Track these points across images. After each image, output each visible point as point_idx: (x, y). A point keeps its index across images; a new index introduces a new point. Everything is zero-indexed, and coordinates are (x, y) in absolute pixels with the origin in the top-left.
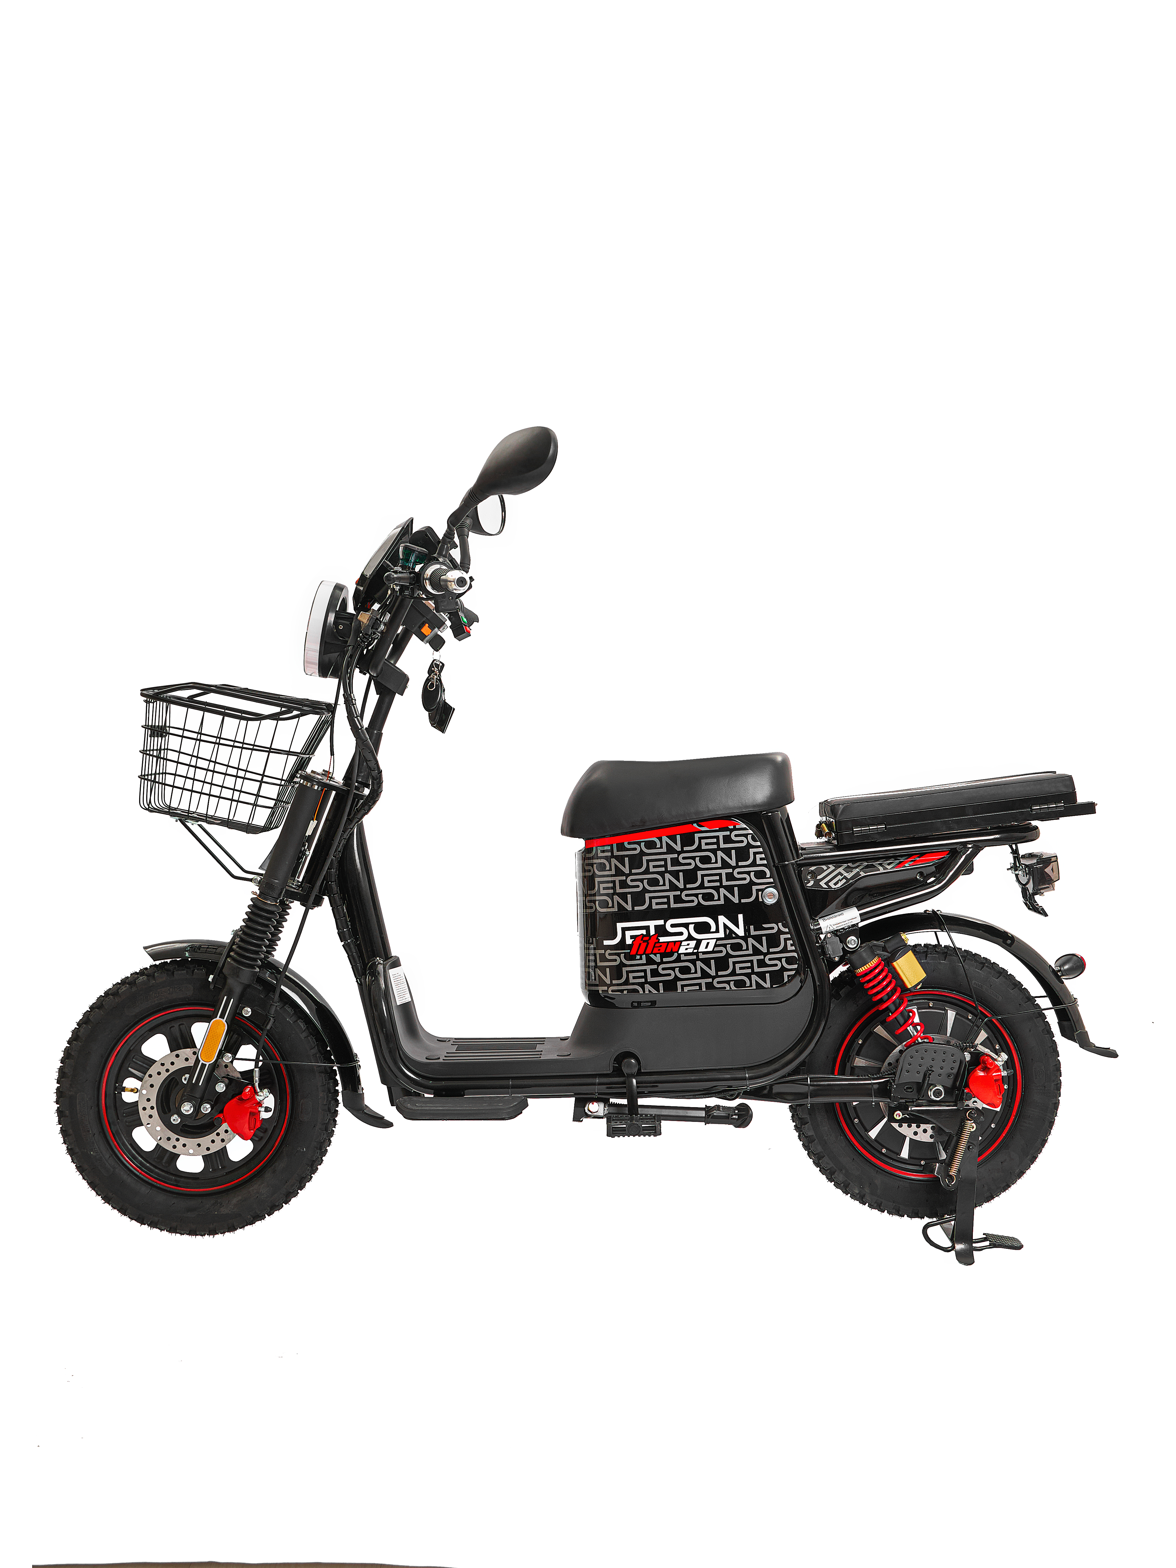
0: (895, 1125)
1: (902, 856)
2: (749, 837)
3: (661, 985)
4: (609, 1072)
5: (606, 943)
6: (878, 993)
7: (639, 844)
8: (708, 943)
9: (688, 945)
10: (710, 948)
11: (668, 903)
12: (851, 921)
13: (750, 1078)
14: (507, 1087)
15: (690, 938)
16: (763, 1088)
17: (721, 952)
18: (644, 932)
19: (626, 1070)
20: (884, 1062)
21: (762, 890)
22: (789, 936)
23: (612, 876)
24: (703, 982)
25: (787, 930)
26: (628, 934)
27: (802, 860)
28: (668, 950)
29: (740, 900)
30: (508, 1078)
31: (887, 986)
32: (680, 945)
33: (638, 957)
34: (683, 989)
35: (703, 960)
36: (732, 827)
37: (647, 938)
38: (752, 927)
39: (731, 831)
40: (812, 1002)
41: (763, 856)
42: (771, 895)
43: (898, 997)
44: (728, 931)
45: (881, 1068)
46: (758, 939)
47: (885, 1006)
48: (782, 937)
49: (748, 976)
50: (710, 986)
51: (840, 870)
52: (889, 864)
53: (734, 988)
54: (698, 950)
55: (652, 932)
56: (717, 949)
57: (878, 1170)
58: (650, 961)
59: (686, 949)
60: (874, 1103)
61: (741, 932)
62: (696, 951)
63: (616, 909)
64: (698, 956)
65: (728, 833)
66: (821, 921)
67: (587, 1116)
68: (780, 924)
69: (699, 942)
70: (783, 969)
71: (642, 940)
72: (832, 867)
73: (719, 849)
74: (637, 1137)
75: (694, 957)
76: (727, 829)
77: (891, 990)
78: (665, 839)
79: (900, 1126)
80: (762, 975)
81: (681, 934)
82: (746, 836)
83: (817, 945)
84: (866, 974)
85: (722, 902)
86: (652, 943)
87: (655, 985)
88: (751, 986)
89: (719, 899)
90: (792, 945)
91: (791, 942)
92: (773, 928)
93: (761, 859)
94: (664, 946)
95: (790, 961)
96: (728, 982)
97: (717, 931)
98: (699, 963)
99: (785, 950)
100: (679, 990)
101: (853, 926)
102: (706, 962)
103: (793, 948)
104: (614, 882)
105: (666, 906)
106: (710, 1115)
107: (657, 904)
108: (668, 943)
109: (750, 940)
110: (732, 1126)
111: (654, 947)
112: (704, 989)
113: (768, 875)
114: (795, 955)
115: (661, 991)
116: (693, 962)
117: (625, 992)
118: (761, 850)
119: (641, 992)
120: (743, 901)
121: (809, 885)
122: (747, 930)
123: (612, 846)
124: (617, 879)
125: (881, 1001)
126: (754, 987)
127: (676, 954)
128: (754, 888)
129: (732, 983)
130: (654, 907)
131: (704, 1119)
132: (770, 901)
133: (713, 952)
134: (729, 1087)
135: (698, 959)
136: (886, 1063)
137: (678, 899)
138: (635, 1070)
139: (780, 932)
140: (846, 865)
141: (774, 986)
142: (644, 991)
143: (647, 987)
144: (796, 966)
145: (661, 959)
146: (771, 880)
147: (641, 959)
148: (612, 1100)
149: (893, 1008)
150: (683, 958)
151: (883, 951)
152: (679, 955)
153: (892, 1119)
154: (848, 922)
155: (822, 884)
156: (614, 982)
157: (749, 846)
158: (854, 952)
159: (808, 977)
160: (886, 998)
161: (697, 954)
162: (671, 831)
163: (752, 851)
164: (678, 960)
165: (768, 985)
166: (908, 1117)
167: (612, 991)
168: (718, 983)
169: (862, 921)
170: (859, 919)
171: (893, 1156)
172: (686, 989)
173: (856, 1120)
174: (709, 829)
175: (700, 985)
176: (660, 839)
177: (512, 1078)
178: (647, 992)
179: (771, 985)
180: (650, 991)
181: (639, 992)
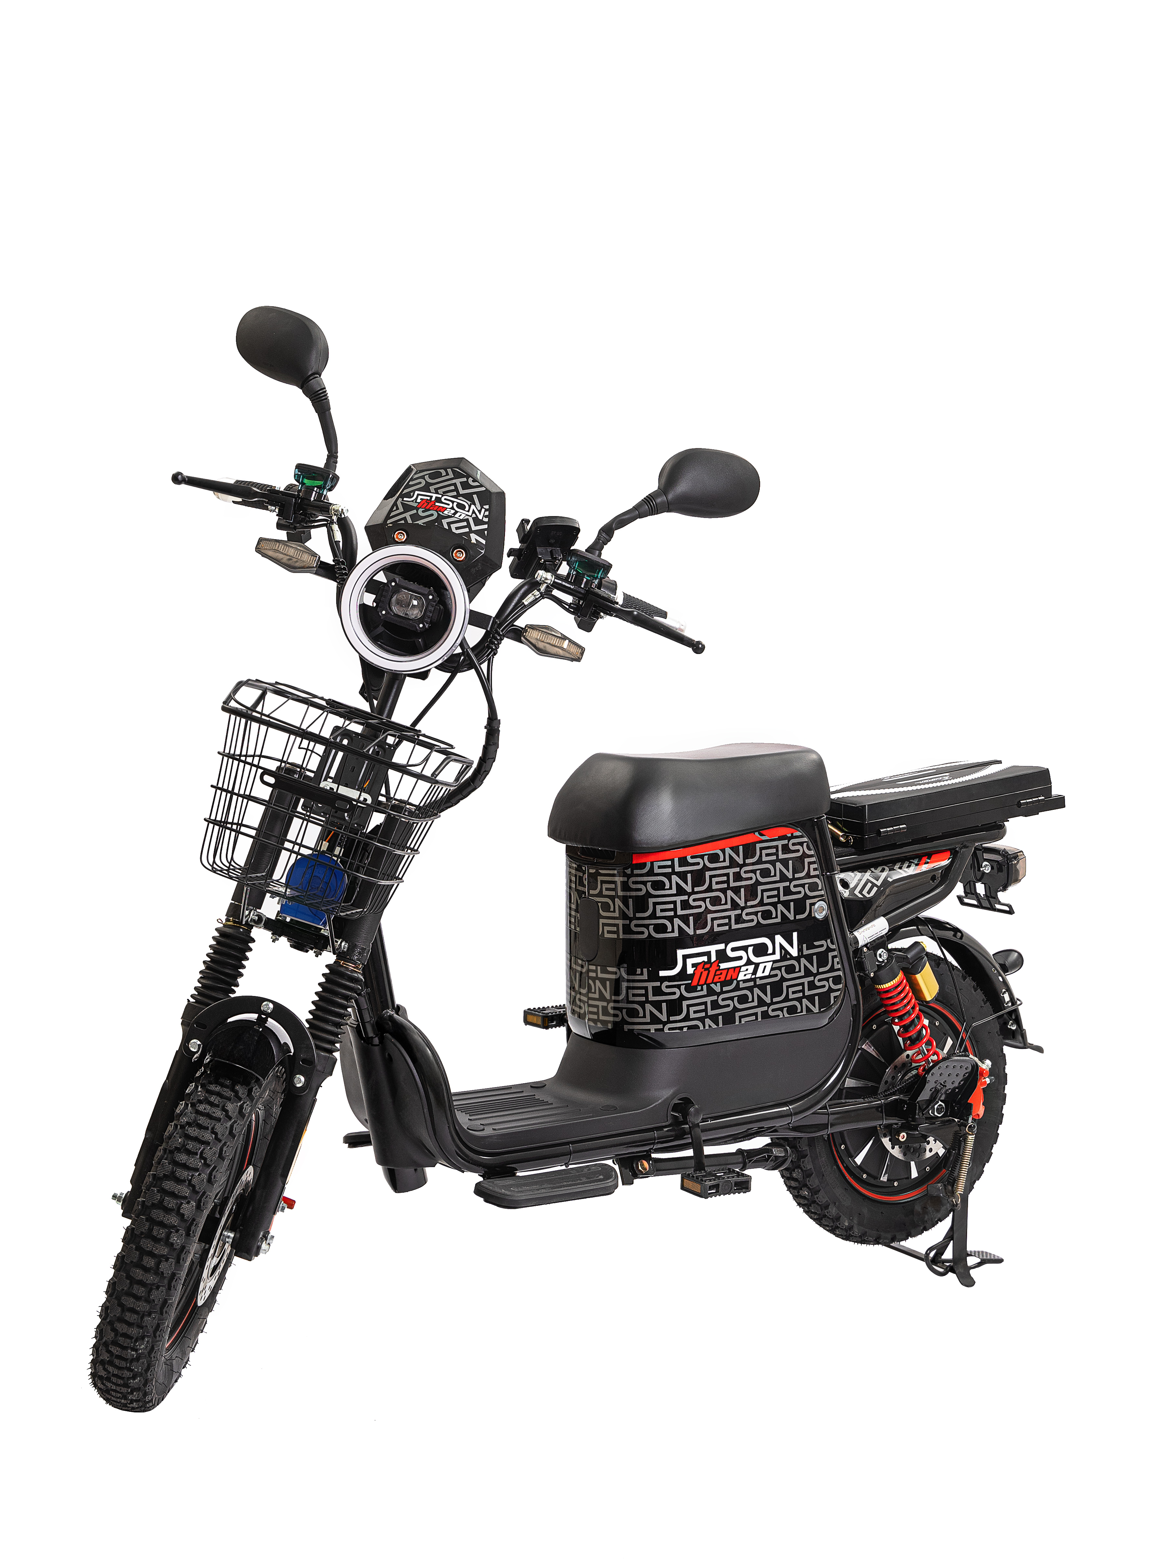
2: (805, 845)
3: (720, 1018)
4: (667, 1123)
7: (702, 857)
11: (729, 924)
12: (881, 932)
13: (795, 1114)
14: (569, 1153)
17: (776, 975)
22: (835, 953)
24: (759, 1010)
25: (834, 947)
29: (795, 917)
30: (568, 1143)
31: (910, 1000)
34: (740, 1021)
35: (760, 987)
36: (789, 835)
38: (805, 946)
39: (789, 839)
41: (816, 866)
42: (822, 910)
43: (920, 1009)
46: (809, 958)
48: (830, 955)
49: (800, 1000)
50: (765, 1015)
53: (786, 1015)
56: (773, 973)
58: (711, 992)
63: (676, 934)
64: (755, 983)
65: (786, 842)
66: (857, 934)
68: (828, 941)
70: (831, 990)
73: (777, 860)
75: (752, 984)
76: (785, 837)
77: (915, 1003)
78: (728, 851)
80: (811, 999)
82: (801, 844)
84: (892, 990)
85: (779, 919)
87: (715, 1019)
88: (802, 1011)
89: (776, 917)
90: (837, 963)
91: (837, 959)
92: (822, 946)
93: (815, 869)
95: (837, 980)
96: (781, 1009)
98: (756, 990)
99: (832, 969)
100: (737, 1023)
101: (883, 936)
102: (762, 988)
103: (838, 966)
104: (675, 903)
105: (727, 928)
107: (719, 925)
109: (803, 961)
111: (715, 975)
113: (819, 887)
114: (840, 973)
115: (721, 1025)
116: (751, 989)
117: (685, 1029)
118: (814, 859)
119: (702, 1028)
120: (798, 917)
123: (673, 861)
124: (678, 899)
126: (805, 1012)
127: (735, 982)
128: (808, 902)
129: (785, 1010)
130: (716, 929)
132: (820, 916)
133: (769, 976)
135: (755, 985)
137: (739, 918)
139: (829, 950)
141: (822, 1010)
142: (704, 1027)
143: (707, 1021)
144: (840, 986)
145: (721, 989)
146: (821, 892)
147: (702, 990)
150: (742, 985)
152: (738, 982)
154: (877, 933)
155: (857, 892)
156: (672, 1019)
157: (804, 855)
161: (754, 980)
162: (735, 842)
163: (807, 861)
165: (816, 1010)
167: (669, 1029)
168: (773, 1010)
172: (743, 1020)
173: (843, 1148)
174: (769, 838)
175: (756, 1014)
176: (723, 851)
177: (573, 1143)
178: (707, 1028)
179: (820, 1010)
180: (710, 1026)
181: (699, 1028)
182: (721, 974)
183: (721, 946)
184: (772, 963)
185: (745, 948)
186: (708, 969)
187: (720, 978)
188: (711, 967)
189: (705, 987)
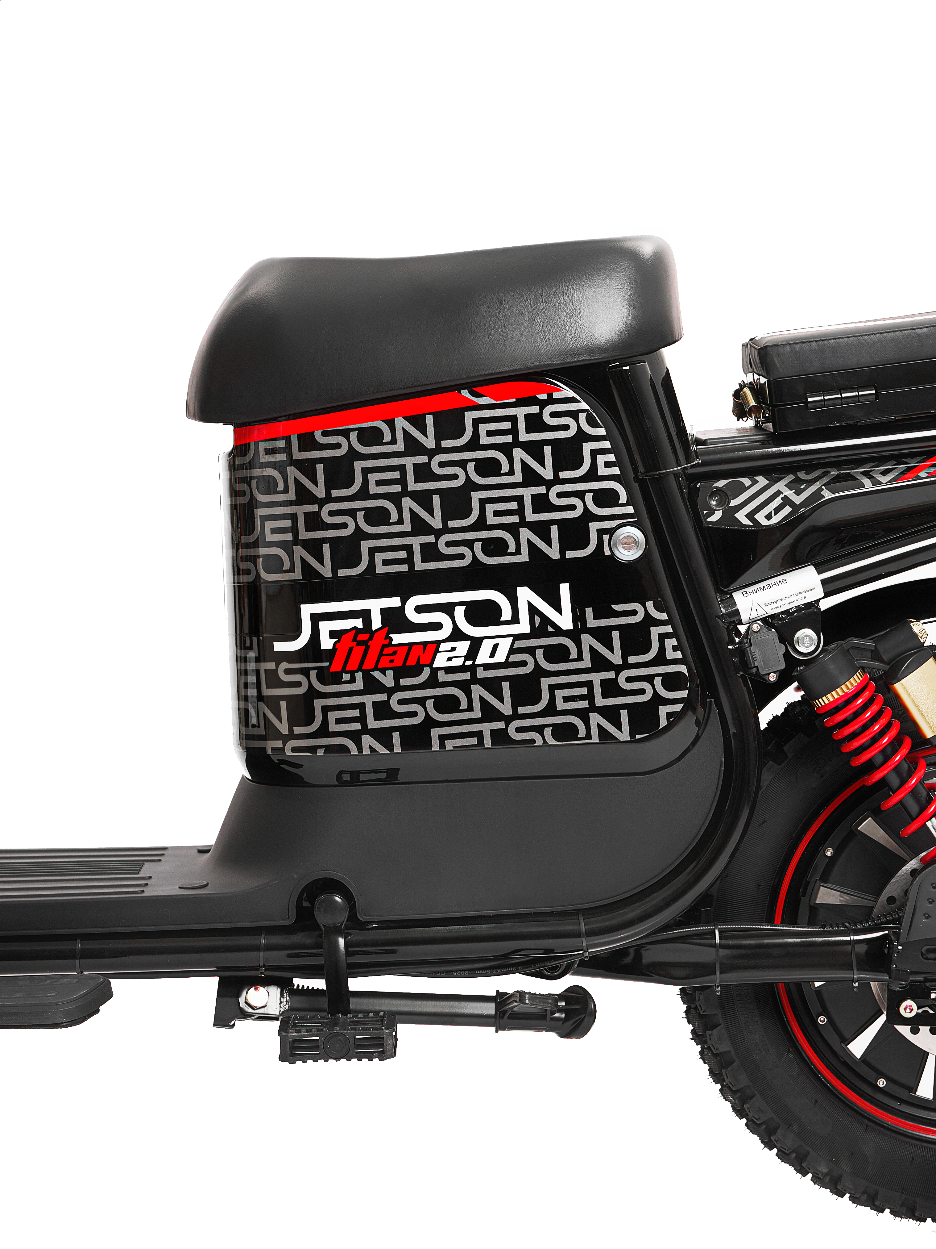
0: (904, 1030)
1: (912, 455)
2: (582, 417)
3: (396, 736)
4: (287, 923)
5: (280, 647)
6: (863, 749)
7: (346, 434)
8: (496, 646)
9: (453, 649)
10: (501, 657)
11: (410, 560)
12: (804, 594)
13: (590, 934)
14: (71, 955)
15: (457, 635)
16: (621, 952)
17: (524, 664)
18: (358, 623)
19: (323, 919)
20: (878, 894)
21: (611, 532)
22: (668, 629)
23: (291, 503)
24: (486, 728)
25: (664, 616)
26: (325, 627)
27: (698, 465)
28: (411, 662)
29: (562, 553)
30: (73, 937)
31: (882, 733)
32: (437, 651)
33: (346, 677)
34: (442, 745)
35: (485, 683)
36: (543, 396)
37: (365, 637)
38: (589, 611)
39: (543, 404)
40: (720, 770)
41: (612, 458)
42: (631, 543)
43: (906, 758)
44: (538, 620)
45: (872, 908)
46: (603, 635)
47: (878, 776)
48: (655, 631)
49: (583, 715)
50: (500, 737)
51: (780, 486)
52: (884, 473)
53: (551, 741)
54: (474, 661)
55: (377, 623)
56: (514, 658)
57: (870, 1123)
58: (372, 686)
59: (450, 659)
60: (857, 984)
61: (565, 621)
62: (469, 663)
63: (298, 575)
64: (474, 674)
65: (535, 409)
66: (738, 596)
67: (245, 1015)
68: (650, 604)
69: (476, 644)
70: (658, 700)
71: (354, 639)
72: (762, 481)
73: (516, 443)
74: (344, 1061)
75: (466, 676)
76: (532, 401)
77: (891, 743)
78: (401, 423)
79: (915, 1031)
80: (611, 714)
81: (438, 626)
82: (574, 415)
83: (730, 647)
84: (836, 708)
85: (524, 557)
86: (375, 646)
87: (384, 736)
88: (588, 736)
89: (518, 552)
90: (675, 649)
91: (674, 641)
92: (634, 613)
93: (608, 465)
94: (403, 652)
95: (671, 682)
96: (540, 729)
97: (515, 620)
98: (477, 690)
99: (661, 659)
100: (436, 747)
101: (808, 605)
102: (493, 686)
103: (679, 655)
104: (293, 517)
105: (404, 568)
106: (506, 1011)
107: (386, 562)
108: (410, 645)
109: (587, 640)
110: (553, 1036)
111: (381, 654)
112: (488, 743)
113: (623, 499)
114: (683, 669)
115: (398, 749)
116: (465, 686)
117: (320, 752)
118: (607, 444)
119: (354, 751)
120: (570, 554)
121: (714, 518)
122: (578, 617)
123: (288, 440)
124: (301, 510)
125: (870, 767)
126: (595, 738)
127: (427, 672)
128: (594, 527)
129: (548, 731)
130: (380, 569)
131: (493, 1020)
132: (626, 555)
133: (506, 664)
134: (547, 951)
135: (475, 680)
136: (883, 898)
137: (430, 552)
138: (342, 918)
139: (649, 621)
140: (791, 477)
141: (638, 737)
142: (360, 749)
143: (367, 740)
144: (684, 694)
145: (397, 681)
146: (630, 510)
147: (353, 680)
148: (298, 982)
149: (894, 781)
150: (442, 677)
151: (873, 659)
152: (435, 671)
153: (895, 1018)
154: (797, 598)
155: (741, 516)
156: (297, 730)
157: (582, 436)
158: (811, 661)
159: (712, 716)
160: (879, 759)
161: (472, 669)
162: (415, 406)
163: (587, 447)
164: (433, 682)
165: (624, 735)
166: (931, 1012)
167: (294, 750)
168: (519, 730)
169: (827, 595)
170: (819, 592)
171: (903, 1094)
172: (450, 745)
173: (822, 1018)
174: (494, 402)
175: (479, 735)
176: (391, 425)
177: (85, 937)
178: (366, 751)
179: (632, 735)
180: (372, 749)
181: (350, 753)
182: (395, 653)
183: (394, 602)
184: (511, 639)
185: (448, 609)
186: (365, 643)
187: (392, 661)
188: (371, 638)
189: (359, 676)
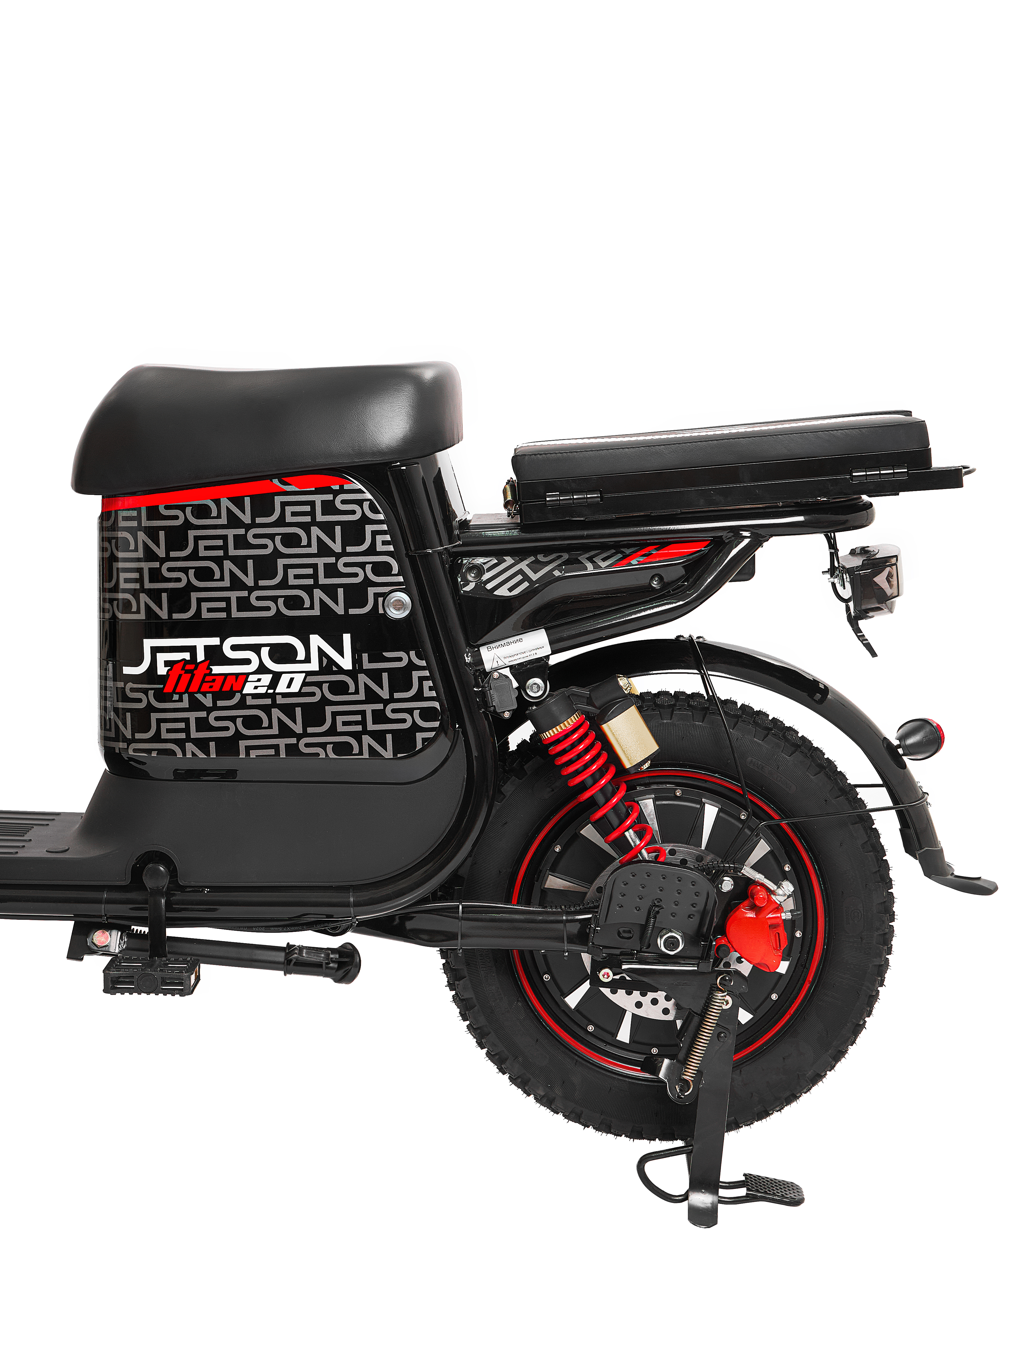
0: (606, 991)
1: (628, 546)
2: (366, 505)
3: (212, 745)
4: (123, 883)
5: (127, 670)
6: (577, 773)
7: (183, 508)
8: (292, 680)
9: (259, 680)
10: (295, 688)
11: (228, 610)
12: (535, 651)
13: (356, 904)
15: (262, 669)
16: (391, 918)
17: (313, 694)
18: (187, 656)
19: (149, 883)
20: (592, 883)
21: (385, 595)
22: (426, 673)
23: (139, 560)
24: (282, 742)
25: (423, 663)
26: (162, 658)
27: (459, 546)
28: (226, 688)
29: (346, 610)
31: (593, 761)
32: (246, 681)
33: (176, 697)
34: (248, 754)
35: (283, 708)
36: (336, 487)
37: (191, 667)
38: (365, 656)
39: (336, 493)
40: (463, 784)
41: (388, 538)
42: (399, 605)
43: (610, 782)
44: (325, 661)
45: (586, 893)
46: (375, 675)
47: (587, 795)
48: (416, 675)
49: (357, 736)
50: (292, 750)
51: (523, 565)
52: (604, 560)
53: (332, 755)
54: (275, 690)
55: (201, 657)
56: (305, 690)
57: (579, 1059)
58: (195, 705)
59: (256, 688)
60: (567, 954)
61: (346, 663)
62: (271, 691)
63: (142, 616)
64: (274, 700)
65: (330, 497)
66: (484, 651)
67: (92, 952)
68: (412, 653)
69: (277, 677)
70: (415, 728)
71: (183, 669)
72: (509, 560)
73: (314, 522)
74: (152, 995)
75: (268, 701)
76: (328, 490)
77: (599, 769)
78: (225, 502)
79: (614, 992)
80: (379, 737)
81: (247, 662)
82: (360, 503)
83: (475, 689)
84: (557, 741)
85: (316, 612)
86: (199, 674)
87: (202, 744)
88: (361, 753)
89: (312, 607)
90: (431, 689)
91: (430, 683)
92: (400, 659)
93: (384, 543)
94: (220, 680)
95: (427, 714)
96: (323, 746)
97: (307, 660)
98: (276, 713)
99: (419, 696)
100: (242, 755)
101: (540, 659)
102: (288, 710)
103: (434, 694)
104: (140, 570)
105: (223, 615)
106: (291, 960)
107: (209, 610)
108: (226, 675)
109: (362, 678)
110: (329, 981)
111: (203, 681)
112: (283, 755)
113: (395, 570)
114: (437, 705)
115: (213, 755)
116: (267, 709)
117: (154, 754)
118: (385, 527)
119: (180, 755)
120: (352, 611)
121: (468, 588)
122: (356, 661)
123: (139, 510)
124: (146, 566)
125: (583, 787)
126: (366, 755)
127: (238, 696)
128: (371, 591)
129: (329, 748)
130: (205, 615)
131: (282, 966)
132: (395, 614)
133: (299, 694)
134: (328, 916)
135: (274, 705)
136: (594, 887)
137: (244, 604)
138: (164, 882)
139: (411, 666)
140: (532, 559)
141: (399, 755)
142: (184, 753)
143: (190, 747)
144: (436, 724)
145: (214, 702)
146: (401, 579)
147: (181, 700)
148: (133, 928)
149: (600, 799)
150: (250, 701)
151: (588, 704)
152: (244, 697)
153: (596, 982)
154: (530, 653)
155: (490, 587)
156: (138, 736)
157: (365, 520)
158: (539, 703)
159: (459, 741)
160: (589, 782)
161: (273, 696)
162: (236, 489)
163: (369, 529)
164: (242, 704)
165: (388, 754)
166: (625, 978)
167: (135, 750)
168: (307, 745)
169: (554, 652)
170: (547, 650)
171: (608, 1038)
172: (253, 754)
173: (546, 976)
174: (298, 489)
175: (276, 747)
176: (217, 503)
178: (189, 755)
179: (395, 754)
180: (193, 754)
181: (177, 756)
182: (214, 681)
183: (215, 641)
184: (304, 674)
185: (256, 648)
186: (191, 672)
187: (211, 687)
188: (196, 668)
189: (186, 697)
